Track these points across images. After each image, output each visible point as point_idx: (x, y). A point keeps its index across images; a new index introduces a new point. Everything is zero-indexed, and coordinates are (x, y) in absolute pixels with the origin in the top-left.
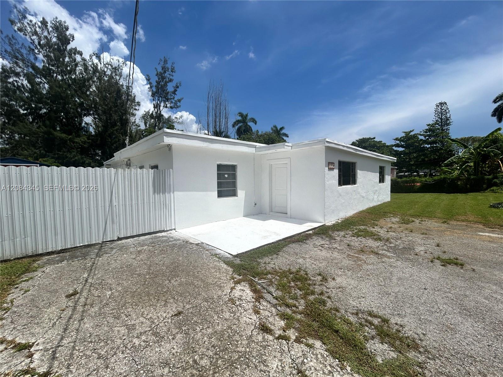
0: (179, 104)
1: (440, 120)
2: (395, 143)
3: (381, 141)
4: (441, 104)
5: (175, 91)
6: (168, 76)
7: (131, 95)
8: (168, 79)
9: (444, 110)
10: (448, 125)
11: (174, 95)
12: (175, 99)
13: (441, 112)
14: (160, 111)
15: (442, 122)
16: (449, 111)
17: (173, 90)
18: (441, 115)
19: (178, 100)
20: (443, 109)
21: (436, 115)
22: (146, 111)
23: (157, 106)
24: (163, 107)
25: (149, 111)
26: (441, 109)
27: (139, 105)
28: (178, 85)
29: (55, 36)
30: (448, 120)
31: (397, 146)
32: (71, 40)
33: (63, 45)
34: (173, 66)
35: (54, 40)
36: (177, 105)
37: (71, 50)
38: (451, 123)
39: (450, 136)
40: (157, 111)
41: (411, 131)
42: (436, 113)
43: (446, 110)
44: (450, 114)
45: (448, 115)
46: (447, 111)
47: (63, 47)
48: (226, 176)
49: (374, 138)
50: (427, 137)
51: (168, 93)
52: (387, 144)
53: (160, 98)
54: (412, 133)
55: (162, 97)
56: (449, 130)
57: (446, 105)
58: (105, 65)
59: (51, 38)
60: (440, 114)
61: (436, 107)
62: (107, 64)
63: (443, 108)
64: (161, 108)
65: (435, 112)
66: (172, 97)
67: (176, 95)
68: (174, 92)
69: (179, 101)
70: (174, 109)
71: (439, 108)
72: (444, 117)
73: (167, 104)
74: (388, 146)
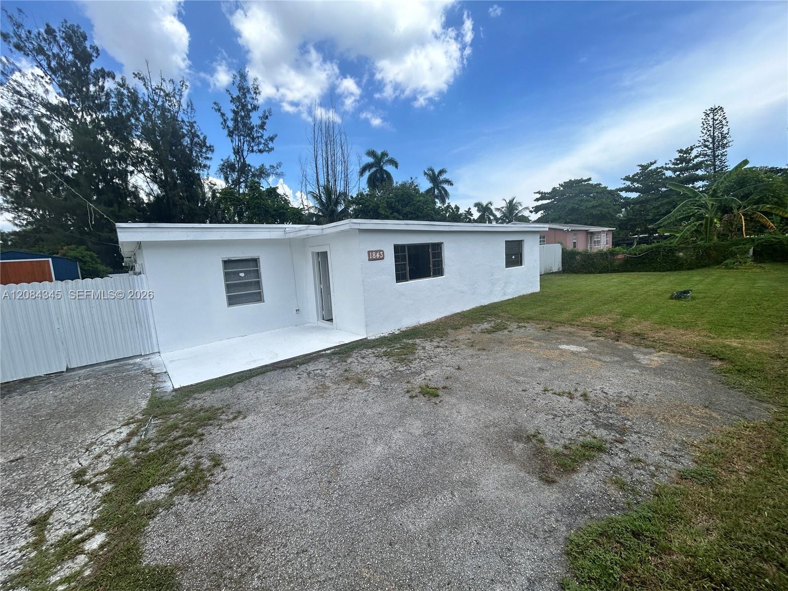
0: (271, 145)
1: (710, 140)
2: (623, 186)
3: (600, 184)
4: (714, 111)
5: (264, 124)
6: (250, 100)
7: (198, 136)
8: (251, 105)
9: (718, 122)
10: (724, 146)
11: (262, 131)
12: (265, 137)
13: (713, 124)
14: (244, 159)
15: (713, 143)
16: (727, 122)
17: (259, 122)
18: (714, 131)
19: (269, 138)
20: (716, 120)
21: (704, 131)
22: (224, 159)
23: (238, 152)
24: (248, 151)
25: (228, 159)
26: (713, 118)
27: (213, 151)
28: (267, 114)
29: (70, 52)
30: (725, 138)
31: (628, 189)
32: (95, 54)
33: (83, 65)
34: (256, 83)
35: (70, 57)
36: (268, 148)
37: (97, 72)
38: (730, 144)
39: (727, 167)
40: (240, 159)
41: (652, 164)
42: (705, 126)
43: (721, 122)
44: (728, 128)
45: (725, 130)
46: (724, 122)
47: (84, 67)
48: (242, 275)
49: (589, 179)
50: (678, 173)
51: (253, 128)
52: (609, 189)
53: (242, 137)
54: (653, 167)
55: (244, 136)
56: (726, 155)
57: (723, 111)
58: (155, 91)
59: (64, 55)
60: (712, 129)
61: (704, 117)
62: (157, 89)
63: (716, 118)
64: (245, 153)
65: (702, 125)
66: (259, 135)
67: (265, 131)
68: (262, 126)
69: (272, 139)
70: (265, 153)
71: (709, 118)
72: (717, 133)
73: (253, 147)
74: (611, 192)
